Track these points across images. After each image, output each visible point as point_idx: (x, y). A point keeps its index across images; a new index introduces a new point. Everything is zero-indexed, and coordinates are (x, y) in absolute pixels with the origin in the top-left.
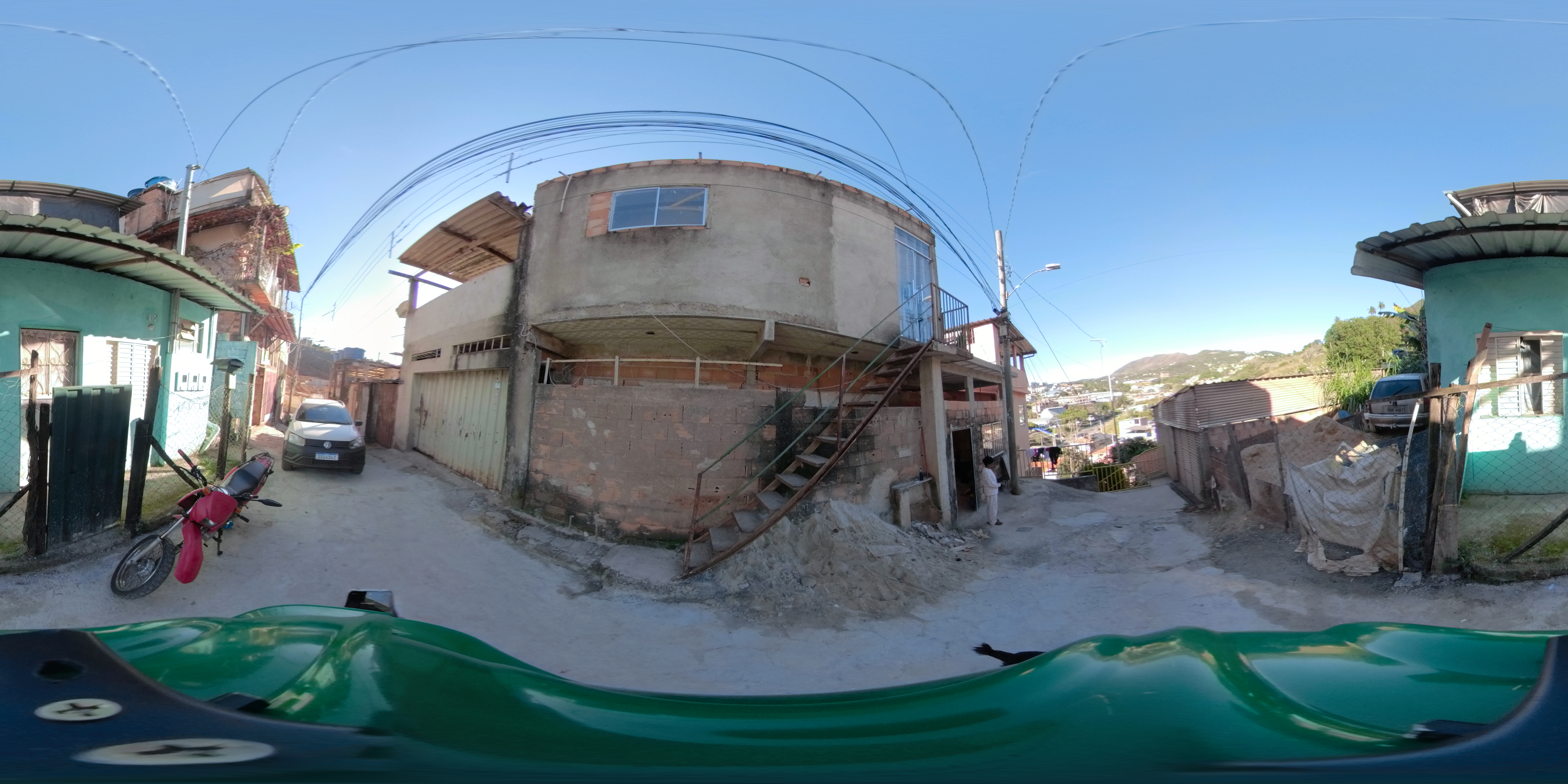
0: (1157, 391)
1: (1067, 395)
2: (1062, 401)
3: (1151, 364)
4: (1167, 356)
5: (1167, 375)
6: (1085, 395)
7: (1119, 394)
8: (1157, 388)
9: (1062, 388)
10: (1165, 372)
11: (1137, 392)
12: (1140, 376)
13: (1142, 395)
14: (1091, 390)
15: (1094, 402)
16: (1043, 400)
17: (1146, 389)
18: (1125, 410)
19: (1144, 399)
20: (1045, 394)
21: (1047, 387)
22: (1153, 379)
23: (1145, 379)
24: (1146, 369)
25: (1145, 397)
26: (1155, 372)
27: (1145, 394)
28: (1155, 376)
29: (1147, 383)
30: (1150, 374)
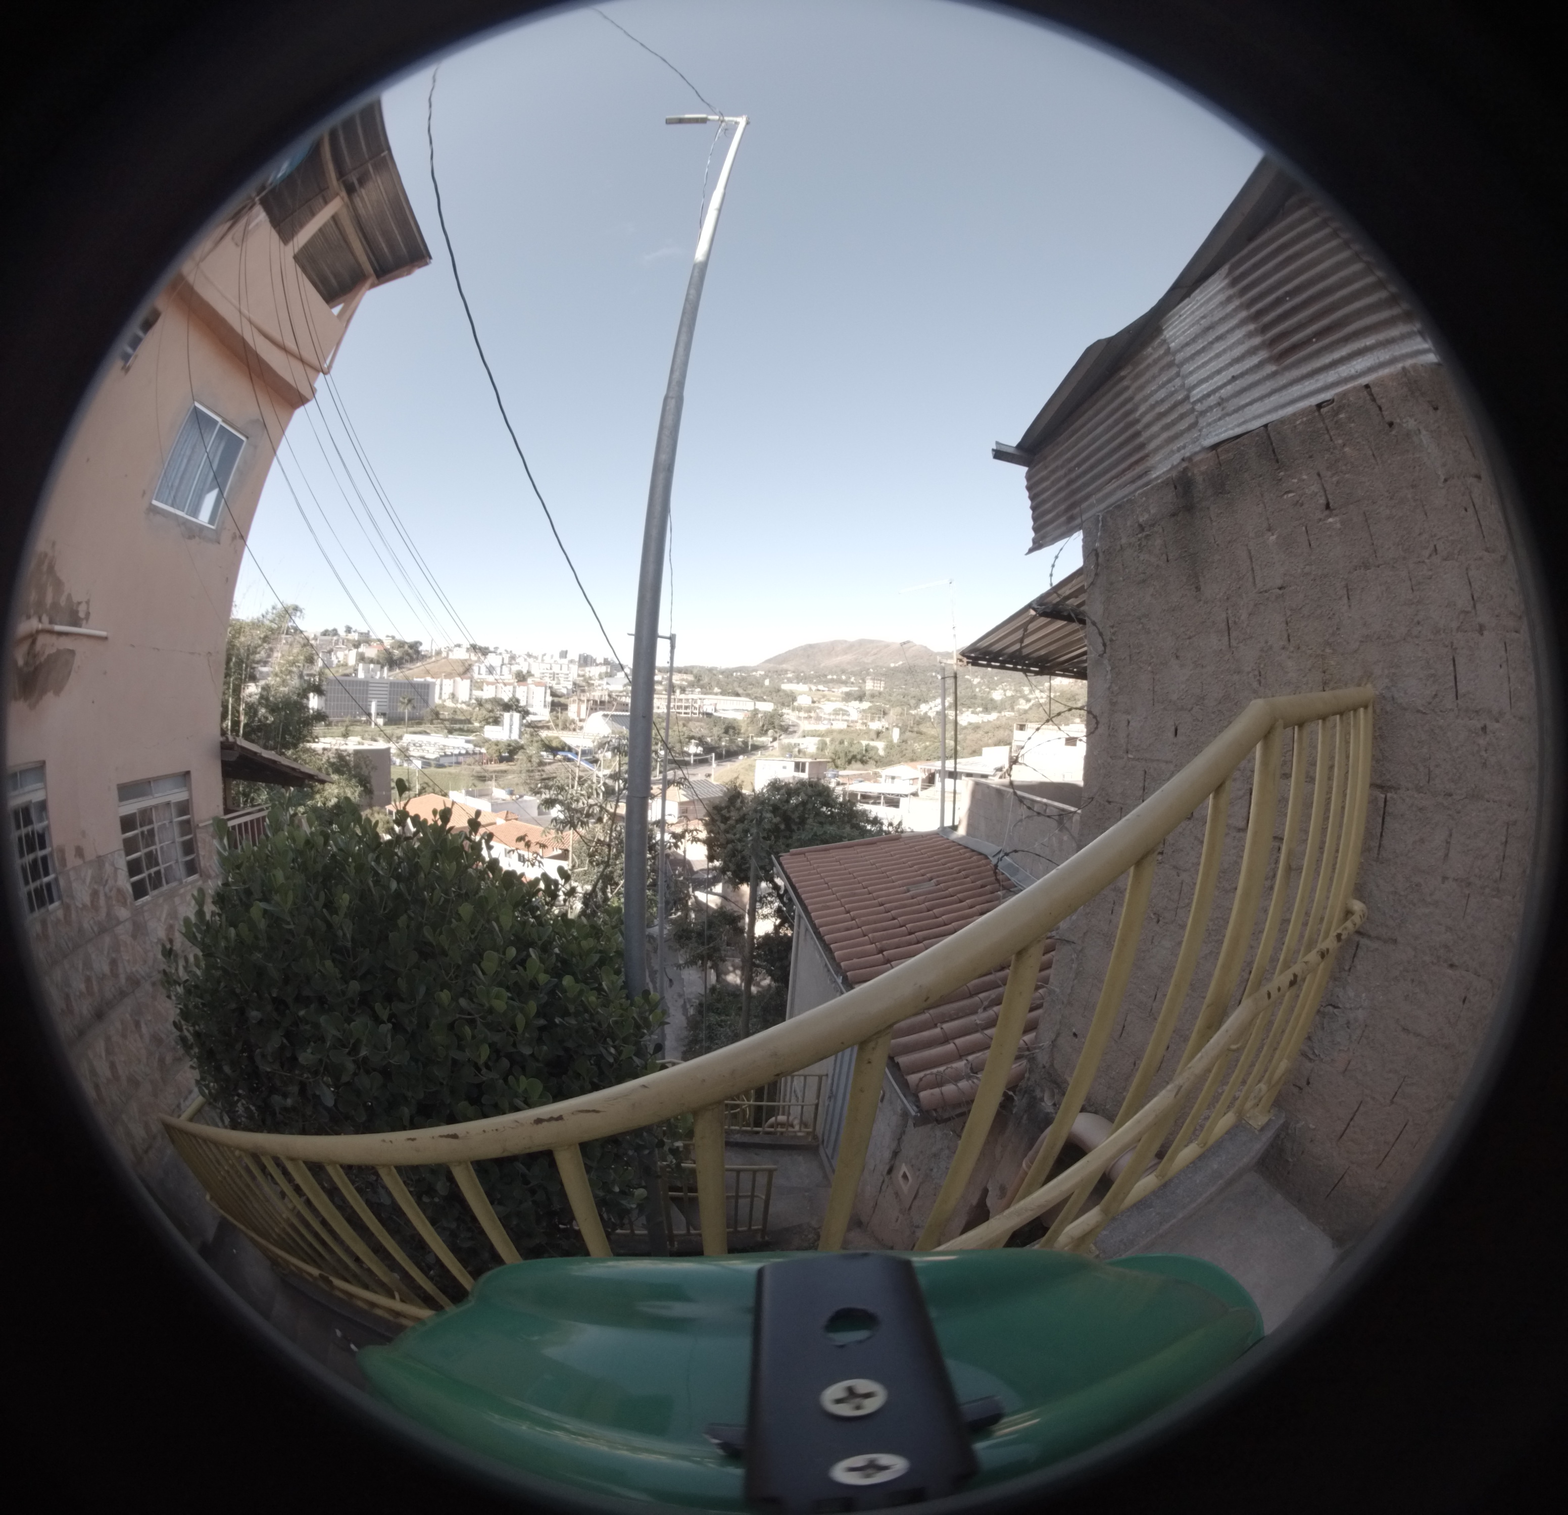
0: (854, 715)
3: (849, 657)
4: (887, 646)
5: (880, 686)
6: (690, 696)
7: (767, 707)
8: (854, 708)
10: (876, 678)
11: (809, 710)
12: (820, 678)
13: (819, 719)
14: (706, 689)
15: (709, 715)
16: (597, 695)
17: (827, 708)
18: (776, 744)
19: (822, 727)
20: (605, 680)
21: (613, 667)
22: (847, 689)
23: (831, 685)
24: (836, 667)
25: (825, 722)
26: (855, 676)
27: (827, 717)
28: (852, 683)
29: (833, 696)
30: (844, 677)
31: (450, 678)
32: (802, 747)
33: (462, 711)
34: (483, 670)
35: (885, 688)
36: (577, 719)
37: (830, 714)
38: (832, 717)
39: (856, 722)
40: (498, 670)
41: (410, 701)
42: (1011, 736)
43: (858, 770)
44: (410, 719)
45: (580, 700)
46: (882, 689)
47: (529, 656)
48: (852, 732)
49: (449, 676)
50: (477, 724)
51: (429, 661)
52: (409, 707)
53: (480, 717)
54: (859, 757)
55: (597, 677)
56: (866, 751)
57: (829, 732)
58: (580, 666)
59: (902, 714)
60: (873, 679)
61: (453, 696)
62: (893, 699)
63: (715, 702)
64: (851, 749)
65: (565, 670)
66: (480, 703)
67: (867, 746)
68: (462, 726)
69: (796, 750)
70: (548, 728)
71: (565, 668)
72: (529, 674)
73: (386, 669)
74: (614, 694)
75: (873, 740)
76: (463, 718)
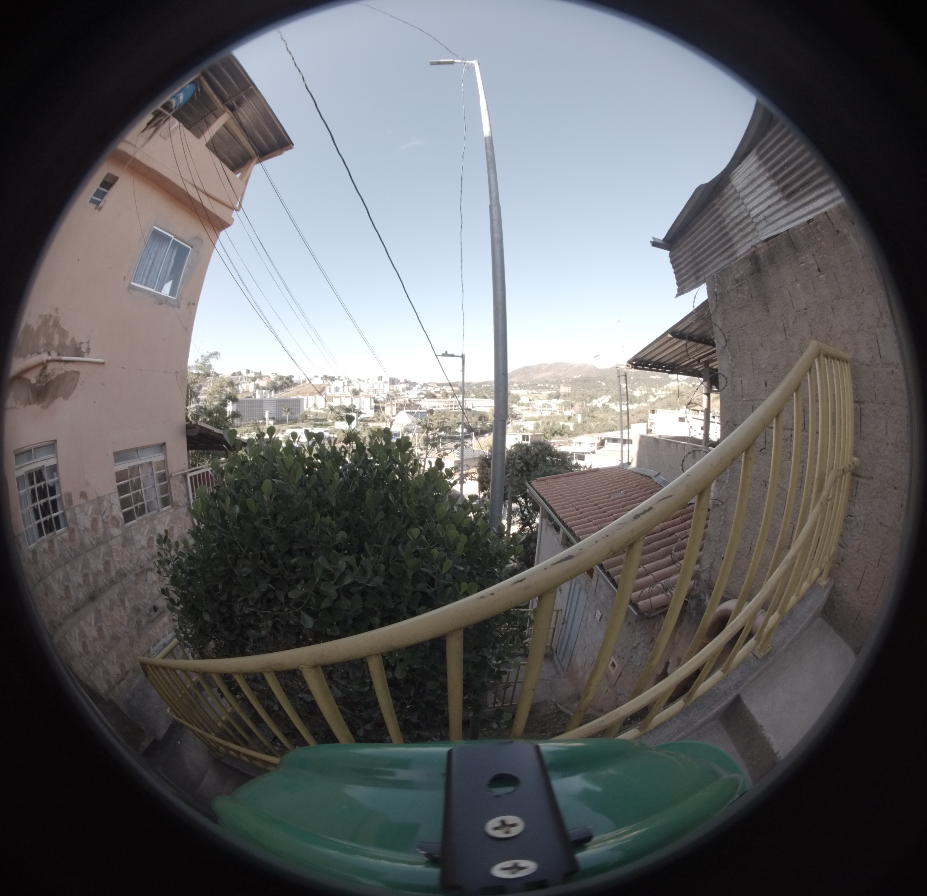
0: (555, 407)
1: (434, 397)
2: (427, 404)
3: (549, 373)
5: (569, 390)
6: (457, 399)
8: (555, 403)
9: (429, 389)
10: (566, 385)
11: (528, 405)
12: (533, 386)
13: (534, 410)
14: (467, 395)
16: (401, 401)
17: (539, 403)
19: (536, 415)
20: (406, 392)
21: (411, 385)
22: (549, 392)
23: (540, 390)
24: (543, 379)
25: (538, 412)
26: (554, 384)
27: (539, 409)
28: (553, 388)
29: (542, 397)
30: (547, 385)
31: (313, 395)
32: (525, 427)
33: (321, 414)
34: (332, 390)
35: (572, 391)
36: (390, 415)
37: (540, 407)
38: (542, 409)
39: (556, 411)
40: (341, 389)
41: (289, 410)
42: (647, 417)
43: (559, 439)
44: (289, 420)
45: (392, 404)
46: (570, 392)
47: (360, 380)
48: (554, 417)
49: (312, 394)
50: (330, 421)
51: (299, 386)
52: (289, 413)
53: (332, 417)
54: (559, 432)
55: (401, 390)
56: (563, 428)
57: (541, 418)
58: (390, 385)
59: (582, 406)
60: (565, 386)
61: (315, 405)
62: (576, 397)
63: (472, 402)
64: (554, 427)
65: (382, 387)
66: (332, 409)
67: (563, 425)
68: (321, 423)
69: (522, 429)
70: (373, 421)
71: (381, 386)
72: (360, 390)
73: (273, 392)
74: (412, 400)
75: (566, 422)
76: (322, 418)
